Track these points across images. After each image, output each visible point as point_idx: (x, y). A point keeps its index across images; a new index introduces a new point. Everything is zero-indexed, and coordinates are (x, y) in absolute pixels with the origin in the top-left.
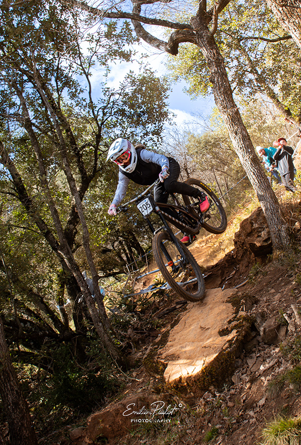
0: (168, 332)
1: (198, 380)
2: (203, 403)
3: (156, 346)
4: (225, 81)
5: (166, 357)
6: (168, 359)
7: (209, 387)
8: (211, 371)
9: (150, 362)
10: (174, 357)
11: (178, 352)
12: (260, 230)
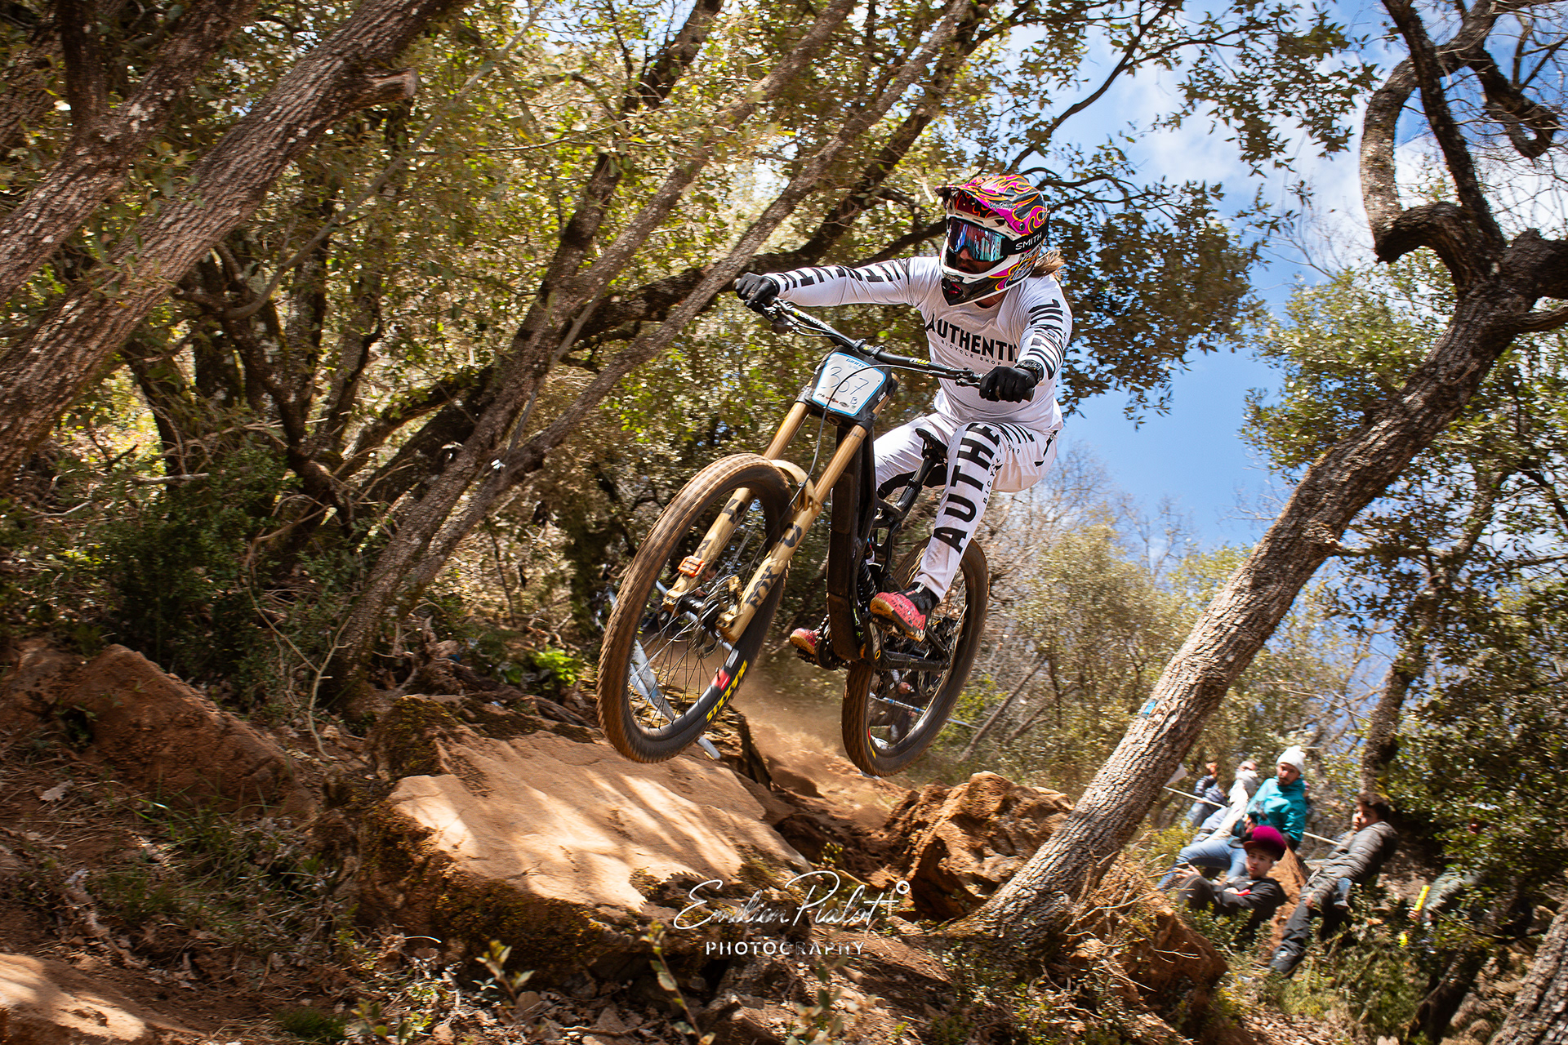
0: (536, 727)
1: (457, 889)
2: (393, 948)
3: (472, 715)
4: (1397, 457)
5: (459, 757)
6: (457, 768)
7: (454, 935)
8: (509, 914)
9: (416, 721)
10: (475, 780)
11: (499, 785)
12: (1002, 842)
